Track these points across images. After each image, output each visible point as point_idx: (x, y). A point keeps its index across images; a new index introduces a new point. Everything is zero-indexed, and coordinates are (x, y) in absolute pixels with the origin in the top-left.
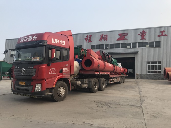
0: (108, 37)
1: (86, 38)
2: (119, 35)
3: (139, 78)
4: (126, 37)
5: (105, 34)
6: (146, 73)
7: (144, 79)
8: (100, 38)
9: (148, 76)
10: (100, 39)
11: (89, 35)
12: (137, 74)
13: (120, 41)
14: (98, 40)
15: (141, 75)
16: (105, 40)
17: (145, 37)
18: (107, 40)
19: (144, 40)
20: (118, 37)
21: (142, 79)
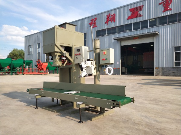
0: (116, 17)
1: (90, 22)
2: (131, 10)
3: (161, 74)
4: (140, 12)
5: (112, 13)
6: (171, 67)
7: (168, 76)
8: (106, 19)
9: (175, 71)
10: (106, 21)
11: (94, 18)
12: (157, 68)
13: (131, 20)
14: (104, 23)
15: (163, 69)
16: (113, 22)
17: (170, 7)
18: (114, 21)
19: (169, 11)
20: (130, 14)
21: (164, 76)
